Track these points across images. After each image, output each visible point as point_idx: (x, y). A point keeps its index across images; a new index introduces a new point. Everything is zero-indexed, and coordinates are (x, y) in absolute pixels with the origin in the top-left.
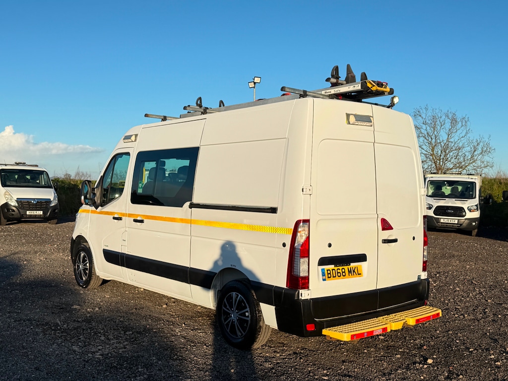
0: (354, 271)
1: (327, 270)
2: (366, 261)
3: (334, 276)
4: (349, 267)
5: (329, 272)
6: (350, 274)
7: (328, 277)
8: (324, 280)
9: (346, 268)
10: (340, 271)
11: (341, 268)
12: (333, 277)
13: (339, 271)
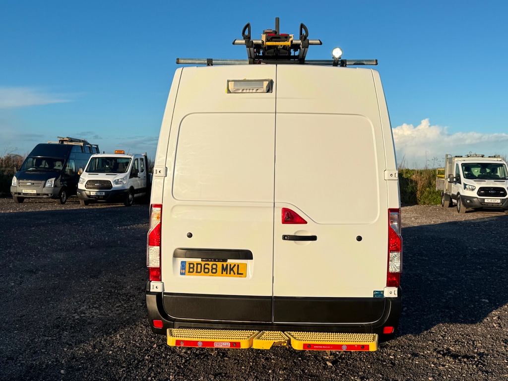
0: (231, 269)
1: (190, 264)
2: (252, 259)
3: (199, 270)
4: (225, 264)
5: (192, 266)
6: (224, 273)
7: (189, 272)
8: (182, 274)
9: (219, 264)
10: (210, 267)
11: (211, 263)
12: (197, 272)
13: (206, 266)
